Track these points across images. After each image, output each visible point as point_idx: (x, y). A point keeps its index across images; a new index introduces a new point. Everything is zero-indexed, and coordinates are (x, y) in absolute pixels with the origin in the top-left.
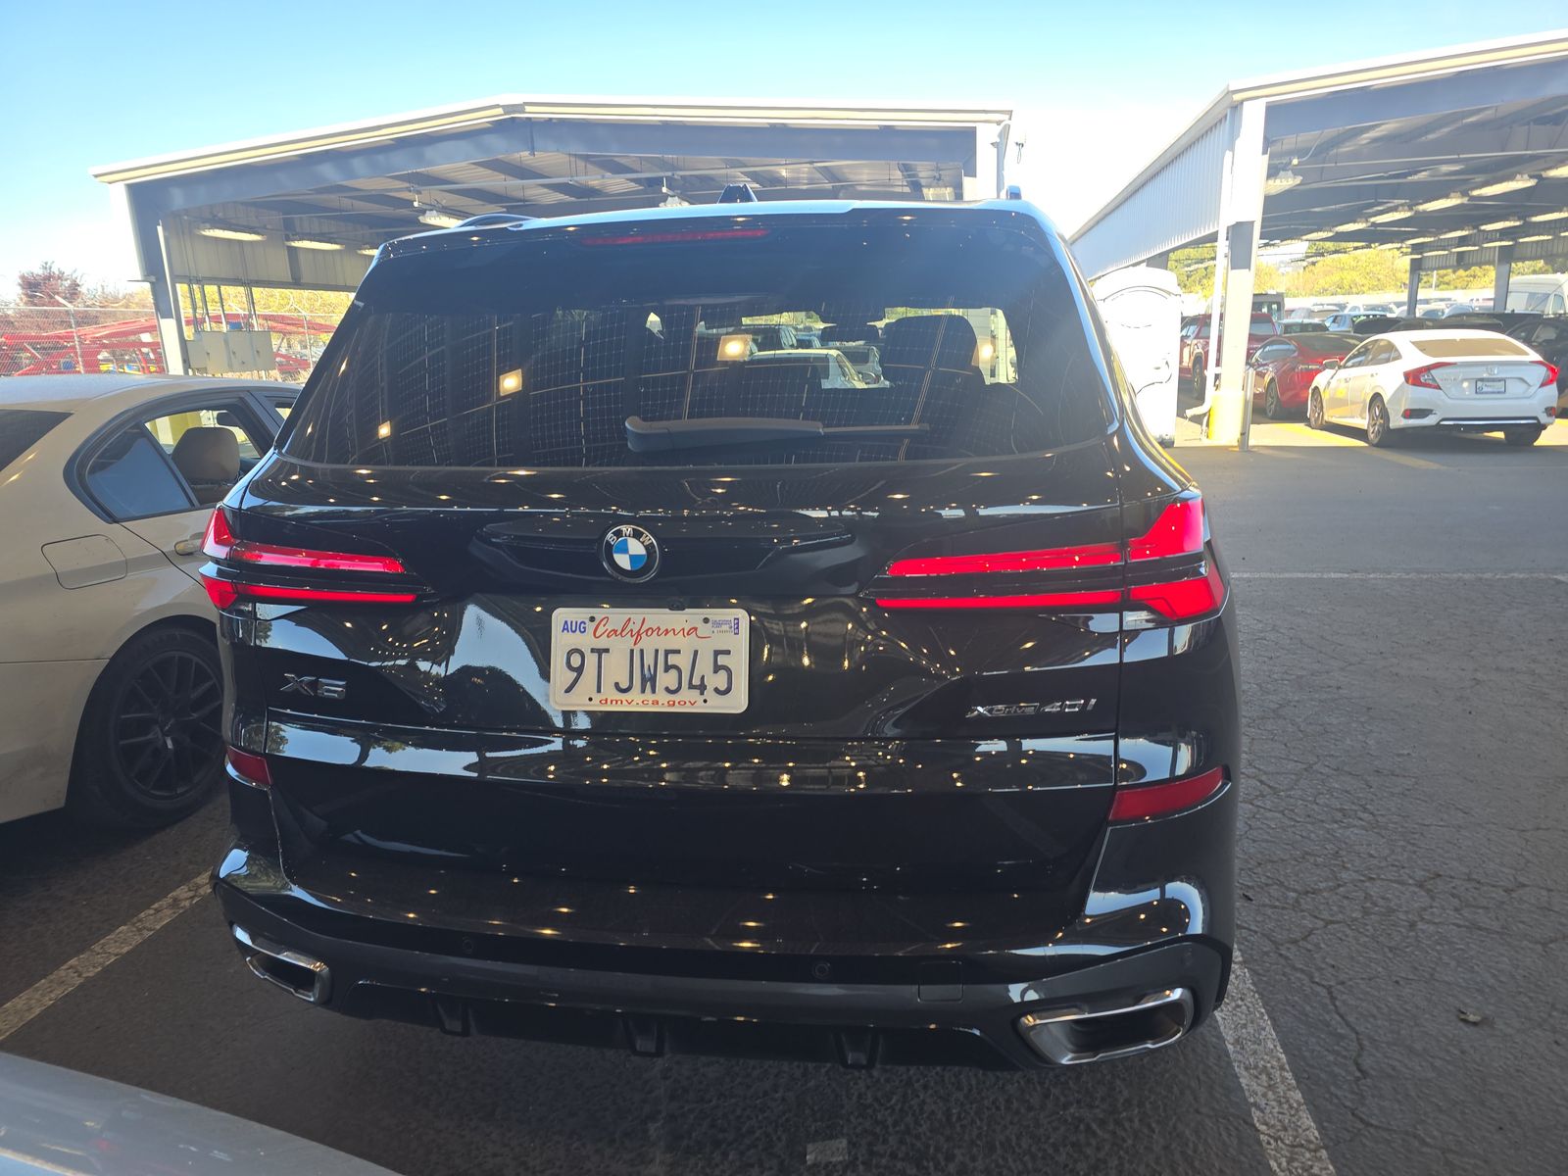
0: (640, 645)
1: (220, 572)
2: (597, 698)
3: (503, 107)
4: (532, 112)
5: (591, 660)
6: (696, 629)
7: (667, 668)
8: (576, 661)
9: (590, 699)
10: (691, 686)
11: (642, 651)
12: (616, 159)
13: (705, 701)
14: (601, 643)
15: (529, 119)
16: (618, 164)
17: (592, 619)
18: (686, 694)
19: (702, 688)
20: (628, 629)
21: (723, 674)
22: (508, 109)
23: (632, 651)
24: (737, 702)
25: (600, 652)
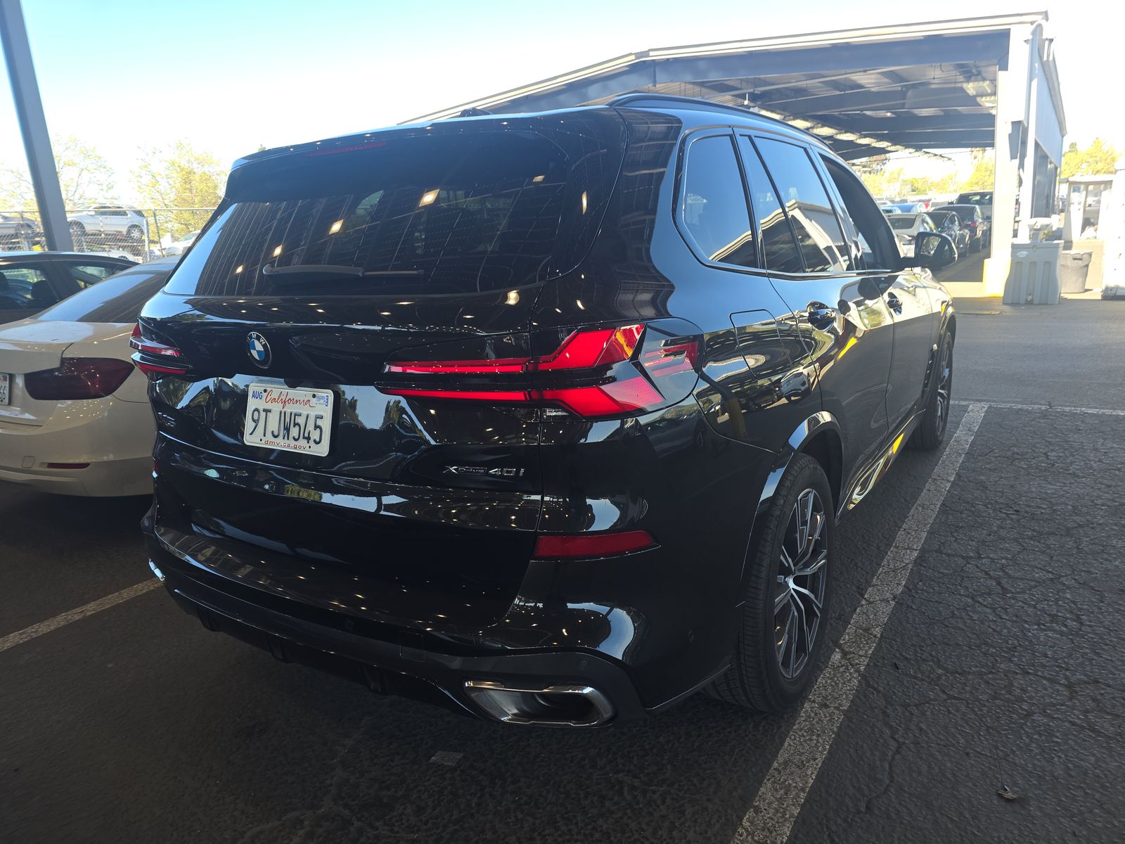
0: (285, 409)
1: (142, 358)
2: (264, 439)
3: (635, 54)
4: (655, 56)
5: (263, 414)
6: (309, 401)
7: (295, 424)
8: (256, 417)
9: (261, 440)
10: (304, 438)
11: (285, 413)
12: (726, 82)
13: (310, 447)
14: (268, 406)
15: (654, 60)
16: (728, 86)
17: (265, 391)
18: (303, 442)
19: (308, 439)
20: (280, 399)
21: (318, 430)
22: (638, 55)
23: (281, 412)
24: (323, 450)
25: (267, 411)
